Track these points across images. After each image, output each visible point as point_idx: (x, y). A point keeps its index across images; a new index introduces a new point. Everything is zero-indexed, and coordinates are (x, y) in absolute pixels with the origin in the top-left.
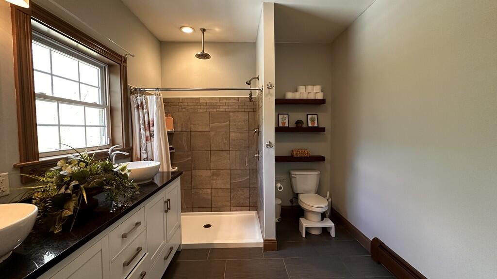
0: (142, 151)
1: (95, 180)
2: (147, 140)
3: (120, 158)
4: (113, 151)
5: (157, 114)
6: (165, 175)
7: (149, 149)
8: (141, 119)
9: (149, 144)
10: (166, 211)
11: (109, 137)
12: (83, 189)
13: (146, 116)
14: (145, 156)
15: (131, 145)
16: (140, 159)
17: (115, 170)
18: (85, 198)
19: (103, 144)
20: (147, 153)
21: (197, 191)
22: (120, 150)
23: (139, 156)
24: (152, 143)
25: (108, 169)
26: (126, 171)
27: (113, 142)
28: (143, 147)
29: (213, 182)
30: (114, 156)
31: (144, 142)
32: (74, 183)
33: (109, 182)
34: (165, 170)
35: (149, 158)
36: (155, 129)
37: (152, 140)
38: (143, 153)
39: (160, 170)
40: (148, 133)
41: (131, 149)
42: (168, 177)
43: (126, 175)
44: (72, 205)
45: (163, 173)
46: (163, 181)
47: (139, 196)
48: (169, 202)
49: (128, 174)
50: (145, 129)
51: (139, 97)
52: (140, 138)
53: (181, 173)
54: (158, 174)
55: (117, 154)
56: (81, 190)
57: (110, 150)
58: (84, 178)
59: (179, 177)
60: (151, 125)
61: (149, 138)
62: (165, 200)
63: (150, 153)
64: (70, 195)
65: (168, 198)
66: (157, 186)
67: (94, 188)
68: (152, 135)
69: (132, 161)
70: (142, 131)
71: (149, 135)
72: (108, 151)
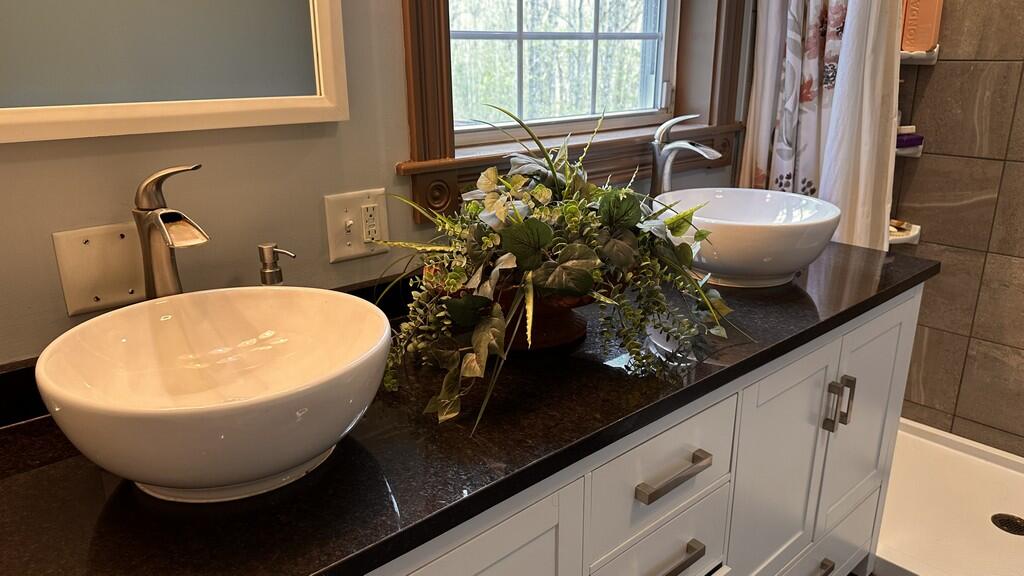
0: (778, 145)
1: (569, 264)
2: (803, 97)
3: (690, 170)
4: (668, 138)
6: (856, 263)
7: (807, 136)
9: (809, 118)
10: (829, 425)
11: (666, 80)
12: (530, 287)
14: (783, 166)
15: (739, 117)
16: (763, 182)
17: (645, 226)
18: (529, 322)
19: (649, 107)
20: (796, 153)
21: (997, 354)
22: (696, 138)
23: (762, 165)
24: (823, 110)
25: (618, 221)
26: (686, 237)
27: (678, 103)
28: (785, 128)
30: (671, 159)
31: (789, 105)
32: (507, 262)
33: (616, 273)
34: (861, 240)
35: (800, 177)
36: (844, 48)
37: (825, 100)
38: (780, 151)
39: (837, 237)
40: (812, 68)
41: (737, 133)
42: (866, 276)
43: (685, 247)
44: (488, 337)
45: (847, 249)
46: (838, 300)
47: (721, 345)
48: (847, 390)
49: (696, 248)
50: (803, 50)
52: (779, 86)
53: (936, 269)
54: (824, 257)
55: (681, 150)
56: (524, 291)
57: (659, 132)
58: (537, 249)
59: (922, 285)
60: (831, 29)
61: (815, 88)
62: (832, 378)
63: (806, 158)
64: (487, 304)
65: (846, 370)
66: (816, 316)
67: (563, 292)
68: (826, 77)
69: (734, 183)
70: (789, 55)
71: (815, 77)
72: (652, 138)
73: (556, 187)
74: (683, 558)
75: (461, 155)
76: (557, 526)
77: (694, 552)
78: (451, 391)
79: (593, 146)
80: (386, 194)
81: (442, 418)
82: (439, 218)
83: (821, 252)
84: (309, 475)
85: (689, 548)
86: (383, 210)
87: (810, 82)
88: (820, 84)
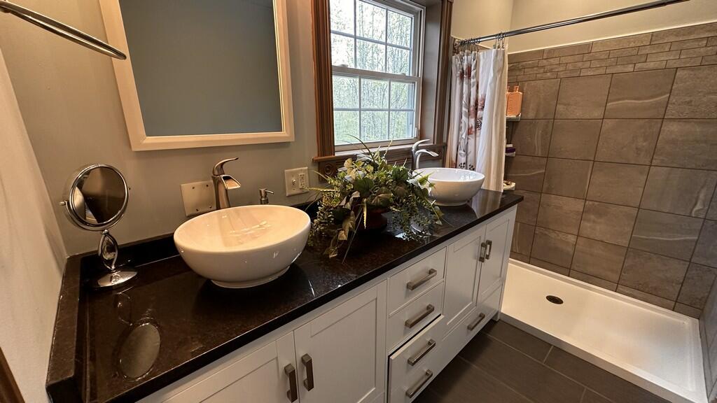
0: (459, 152)
1: (381, 195)
2: (469, 133)
3: (427, 161)
4: (418, 148)
5: (493, 85)
6: (491, 197)
7: (471, 148)
8: (465, 96)
9: (471, 141)
10: (482, 260)
11: (417, 126)
12: (365, 205)
13: (473, 90)
14: (462, 160)
15: (445, 141)
16: (454, 165)
17: (410, 181)
18: (365, 218)
19: (410, 137)
20: (467, 155)
21: (547, 233)
22: (429, 148)
23: (454, 160)
24: (477, 138)
25: (400, 179)
26: (426, 186)
27: (421, 135)
28: (462, 145)
30: (419, 156)
31: (464, 136)
32: (356, 195)
33: (399, 199)
34: (492, 188)
35: (469, 164)
36: (484, 114)
37: (478, 134)
38: (460, 154)
39: (483, 187)
40: (472, 122)
41: (444, 147)
42: (495, 202)
43: (425, 190)
44: (349, 224)
45: (487, 191)
46: (484, 212)
47: (440, 228)
48: (488, 246)
49: (430, 190)
50: (469, 115)
51: (465, 57)
52: (460, 129)
53: (521, 199)
54: (478, 194)
55: (423, 153)
56: (363, 206)
57: (414, 147)
58: (368, 190)
59: (517, 205)
60: (479, 107)
61: (473, 130)
62: (482, 242)
63: (471, 156)
64: (348, 211)
65: (488, 238)
66: (476, 216)
67: (378, 207)
68: (478, 125)
69: (443, 166)
70: (464, 118)
71: (474, 125)
72: (411, 148)
73: (375, 167)
74: (426, 312)
75: (337, 154)
76: (376, 299)
77: (430, 309)
78: (334, 246)
79: (388, 151)
80: (308, 169)
81: (331, 256)
82: (329, 178)
83: (477, 192)
84: (279, 277)
85: (428, 308)
86: (307, 175)
87: (472, 127)
88: (476, 128)
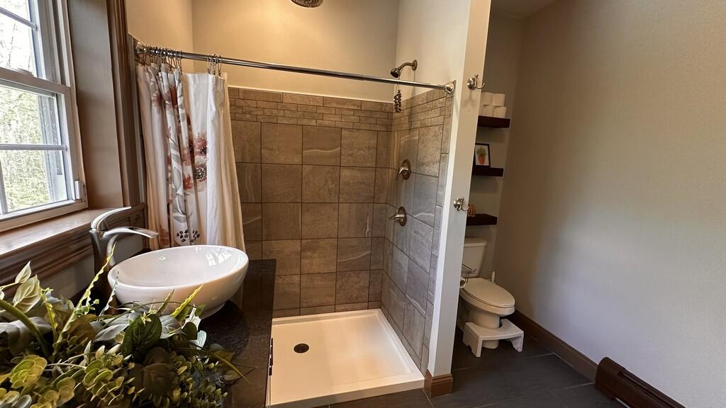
0: (173, 215)
2: (185, 187)
9: (191, 197)
11: (77, 179)
14: (180, 226)
16: (167, 236)
19: (63, 200)
20: (187, 219)
23: (165, 227)
24: (199, 194)
27: (89, 194)
29: (305, 262)
30: (112, 240)
31: (178, 191)
35: (191, 231)
37: (199, 187)
40: (189, 171)
41: (143, 210)
50: (182, 160)
55: (119, 234)
57: (94, 222)
60: (197, 150)
61: (192, 181)
63: (193, 218)
68: (199, 174)
71: (191, 176)
87: (189, 178)
